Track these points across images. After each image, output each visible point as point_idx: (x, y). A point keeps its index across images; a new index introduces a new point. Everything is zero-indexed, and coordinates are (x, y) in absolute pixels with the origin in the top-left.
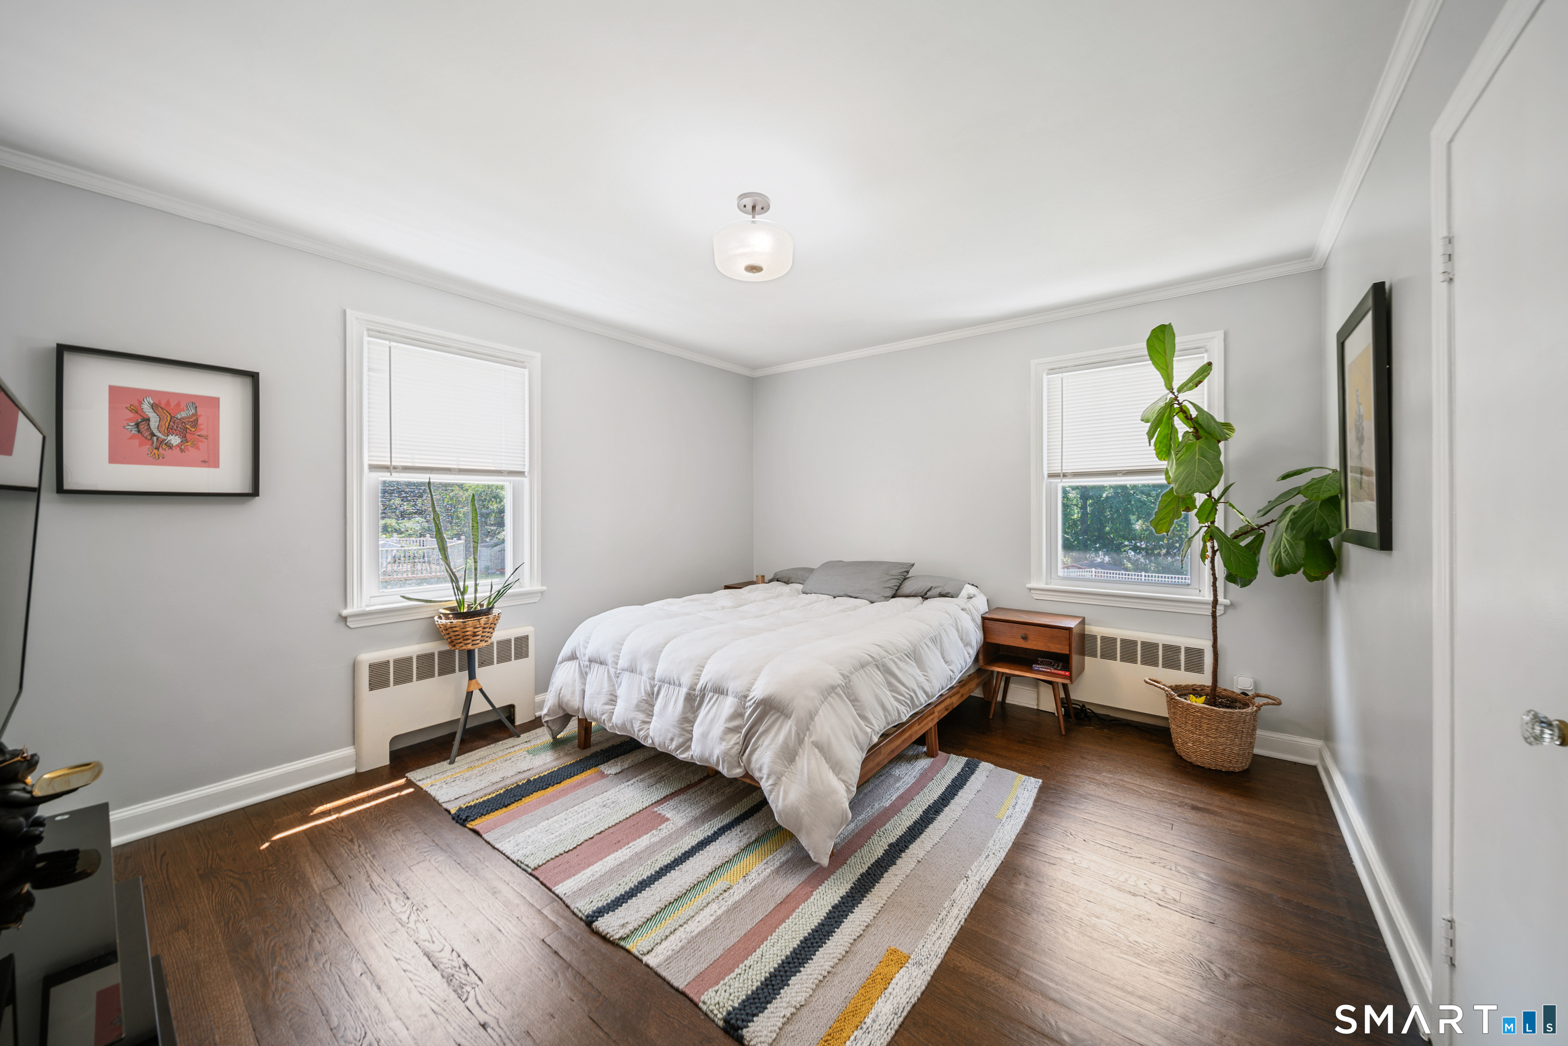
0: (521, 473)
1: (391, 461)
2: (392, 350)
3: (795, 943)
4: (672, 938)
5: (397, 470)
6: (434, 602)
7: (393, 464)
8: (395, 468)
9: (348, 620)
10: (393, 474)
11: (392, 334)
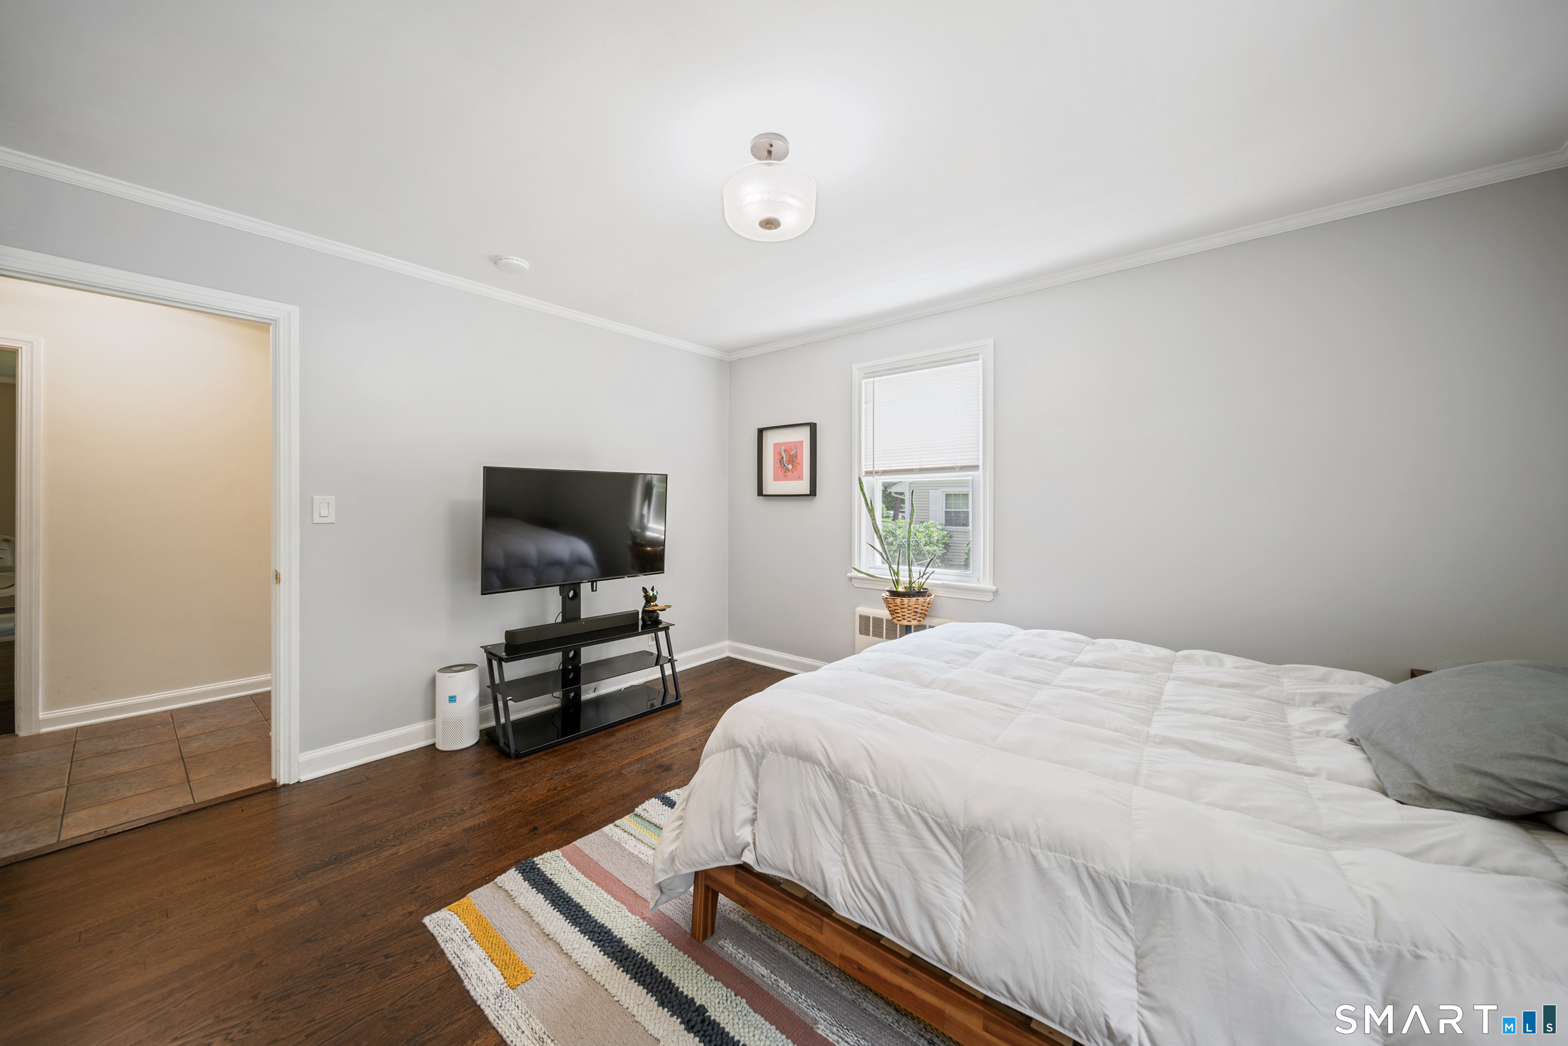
0: (976, 467)
1: (873, 468)
2: (875, 384)
3: (577, 899)
4: (625, 835)
5: (879, 474)
6: (876, 577)
7: (875, 469)
8: (877, 472)
9: (853, 580)
10: (875, 477)
11: (878, 372)
